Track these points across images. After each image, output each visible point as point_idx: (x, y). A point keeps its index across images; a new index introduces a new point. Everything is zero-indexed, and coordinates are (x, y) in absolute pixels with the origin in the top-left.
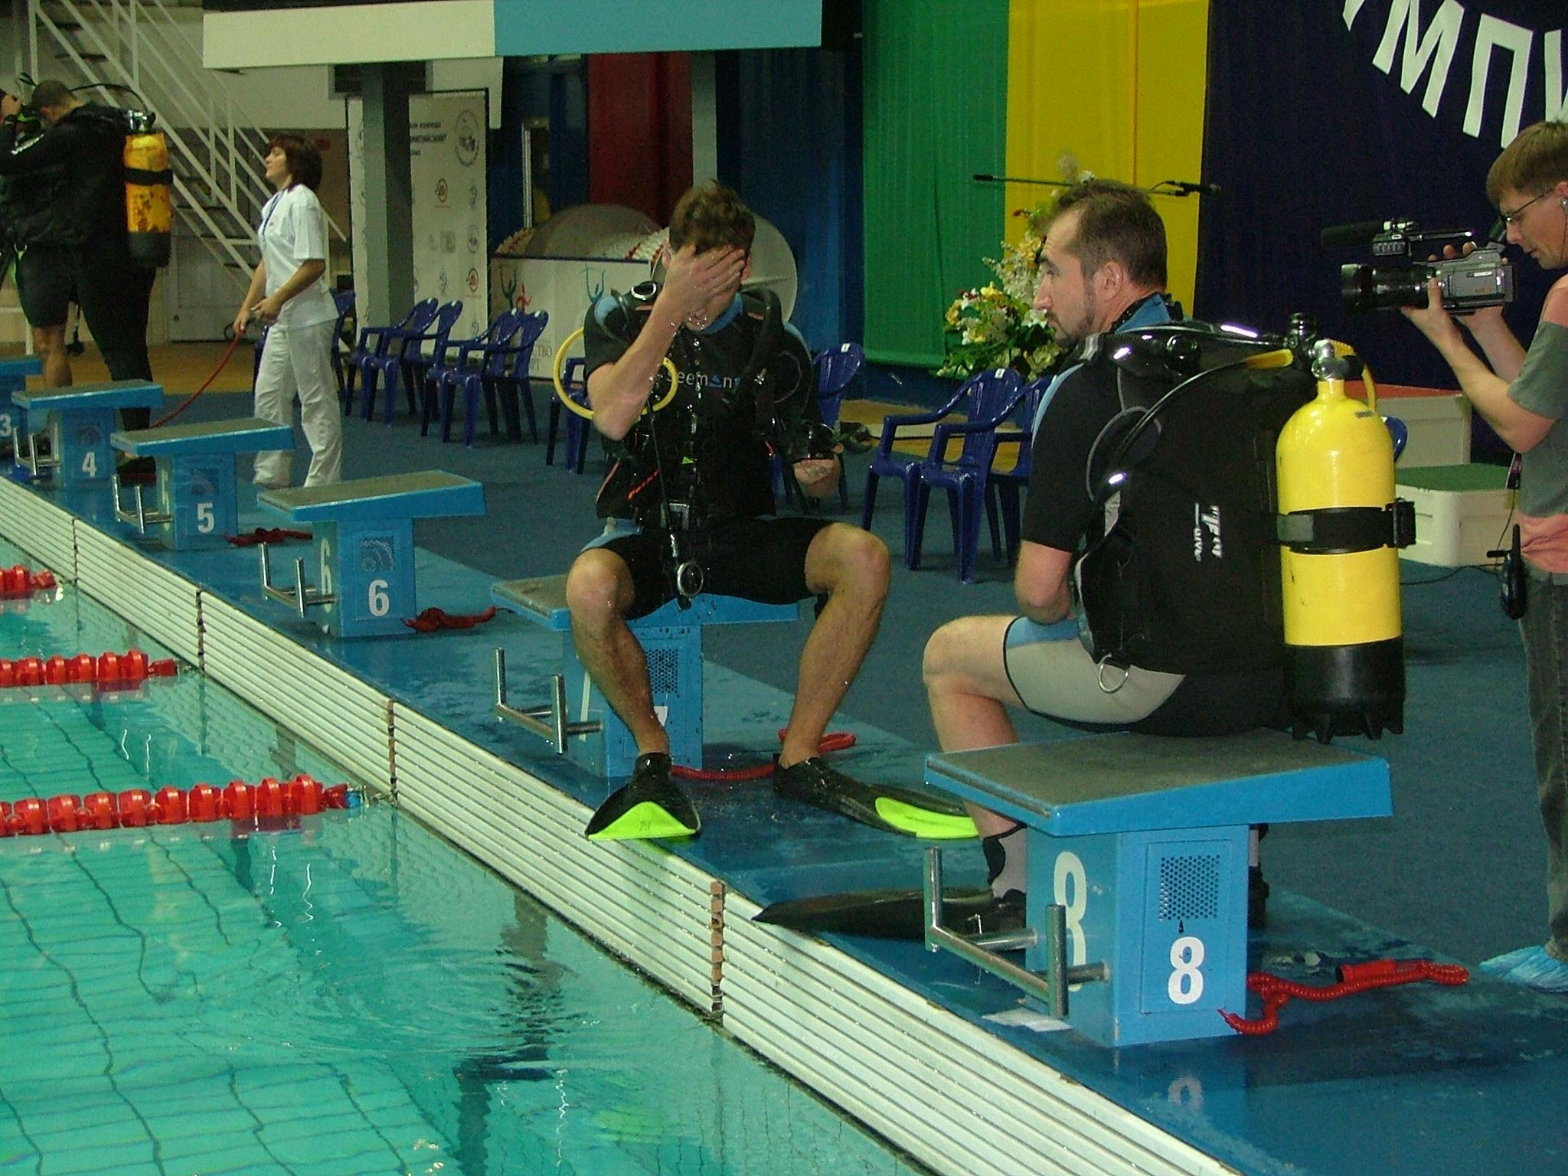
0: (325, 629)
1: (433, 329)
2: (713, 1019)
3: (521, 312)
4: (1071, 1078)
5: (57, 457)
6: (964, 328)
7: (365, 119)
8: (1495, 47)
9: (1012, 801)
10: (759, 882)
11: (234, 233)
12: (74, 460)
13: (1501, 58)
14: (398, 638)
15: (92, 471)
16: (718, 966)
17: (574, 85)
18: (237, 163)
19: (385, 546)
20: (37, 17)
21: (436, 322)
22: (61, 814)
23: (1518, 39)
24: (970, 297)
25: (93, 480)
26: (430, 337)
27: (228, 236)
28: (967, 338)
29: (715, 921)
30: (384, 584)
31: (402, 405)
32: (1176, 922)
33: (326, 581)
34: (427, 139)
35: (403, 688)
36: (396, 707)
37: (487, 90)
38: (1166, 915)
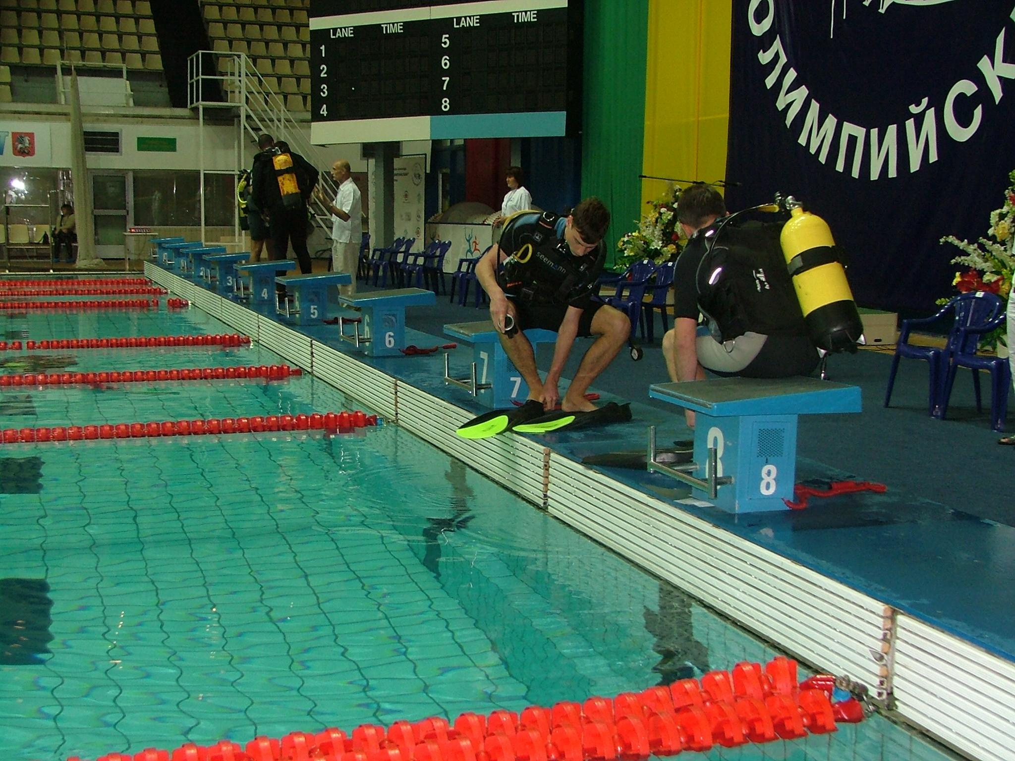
1: (403, 249)
2: (544, 509)
3: (440, 242)
4: (717, 526)
5: (251, 291)
6: (625, 249)
7: (376, 166)
8: (850, 135)
9: (694, 403)
10: (566, 448)
11: (320, 214)
12: (258, 292)
13: (852, 140)
14: (399, 357)
15: (266, 296)
16: (546, 485)
17: (461, 154)
18: (322, 185)
19: (393, 318)
20: (244, 126)
21: (404, 247)
22: (256, 424)
23: (859, 132)
24: (628, 236)
25: (266, 301)
26: (401, 252)
27: (318, 215)
28: (626, 253)
29: (546, 466)
30: (392, 334)
31: (389, 282)
32: (764, 458)
33: (367, 332)
34: (401, 175)
35: (401, 374)
36: (399, 382)
37: (426, 155)
38: (760, 455)
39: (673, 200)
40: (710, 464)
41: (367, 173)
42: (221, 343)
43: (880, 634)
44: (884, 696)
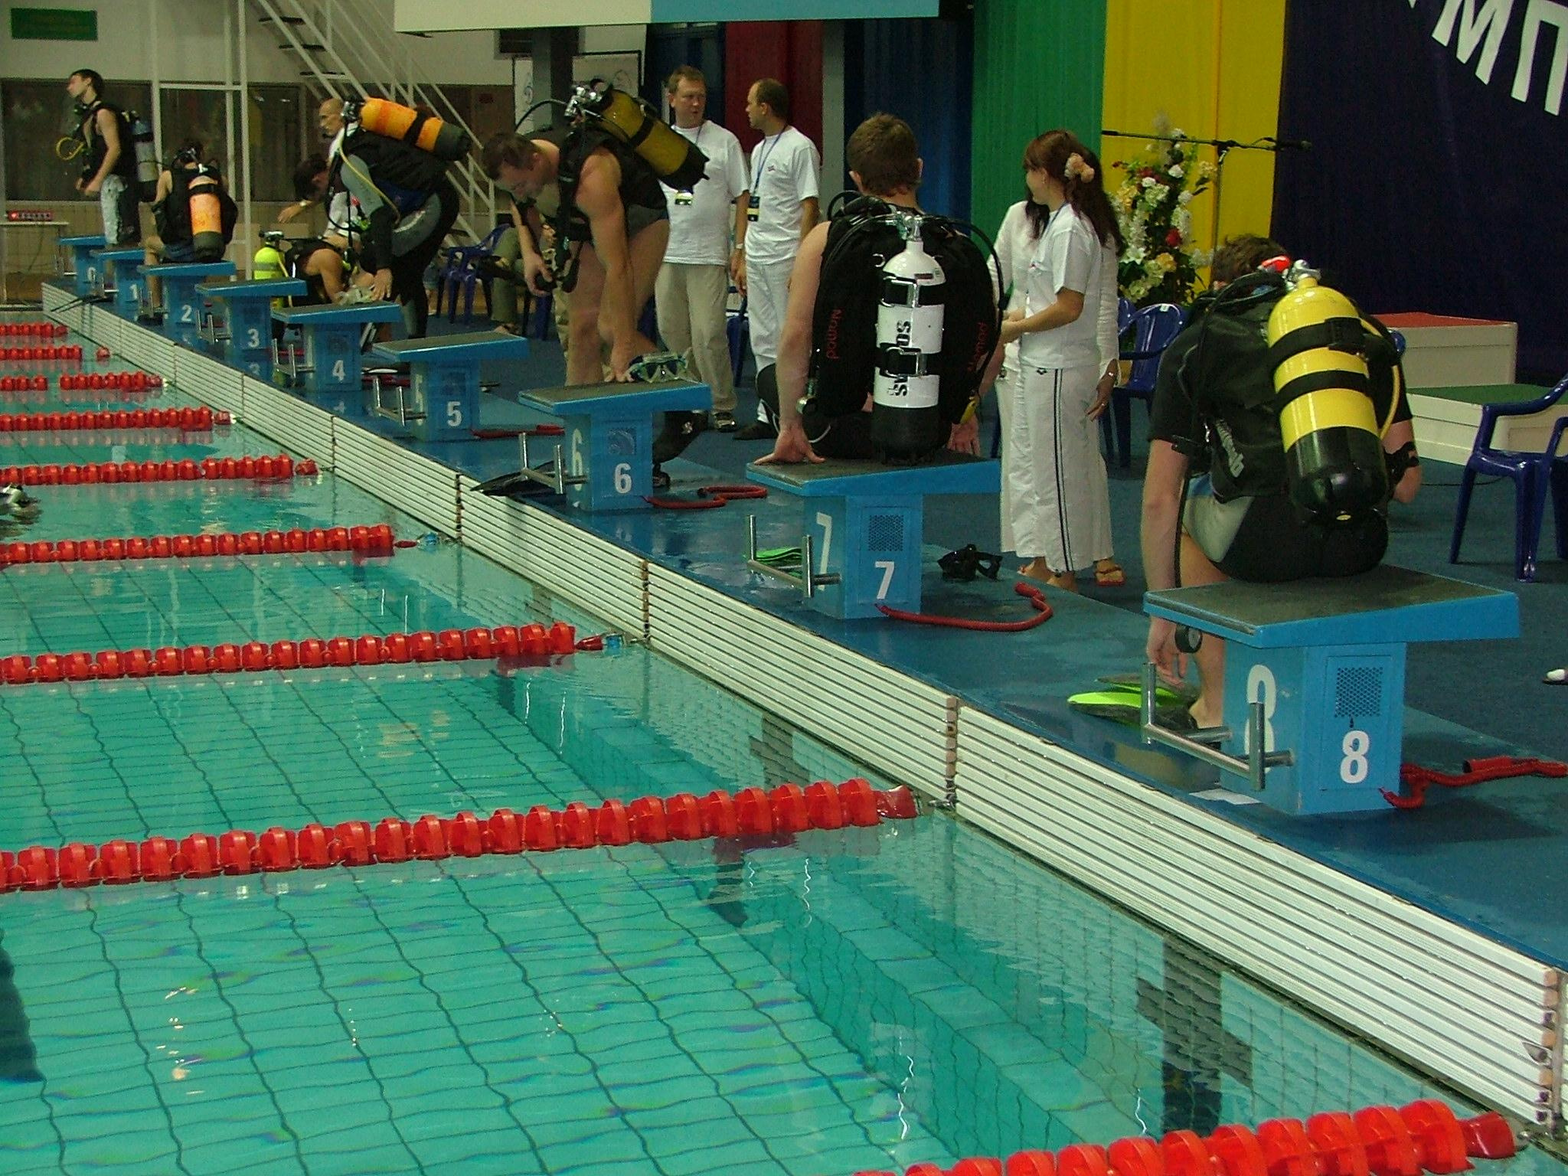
0: (576, 505)
2: (948, 808)
5: (310, 364)
7: (533, 75)
8: (1542, 23)
9: (1220, 623)
12: (325, 367)
13: (1548, 33)
14: (641, 511)
15: (341, 376)
16: (952, 764)
19: (627, 435)
25: (344, 384)
29: (950, 729)
30: (627, 467)
32: (1347, 718)
33: (578, 465)
36: (651, 567)
37: (639, 52)
38: (1341, 713)
39: (1168, 160)
40: (1252, 727)
41: (513, 86)
42: (255, 475)
43: (1539, 1015)
44: (1550, 1121)
